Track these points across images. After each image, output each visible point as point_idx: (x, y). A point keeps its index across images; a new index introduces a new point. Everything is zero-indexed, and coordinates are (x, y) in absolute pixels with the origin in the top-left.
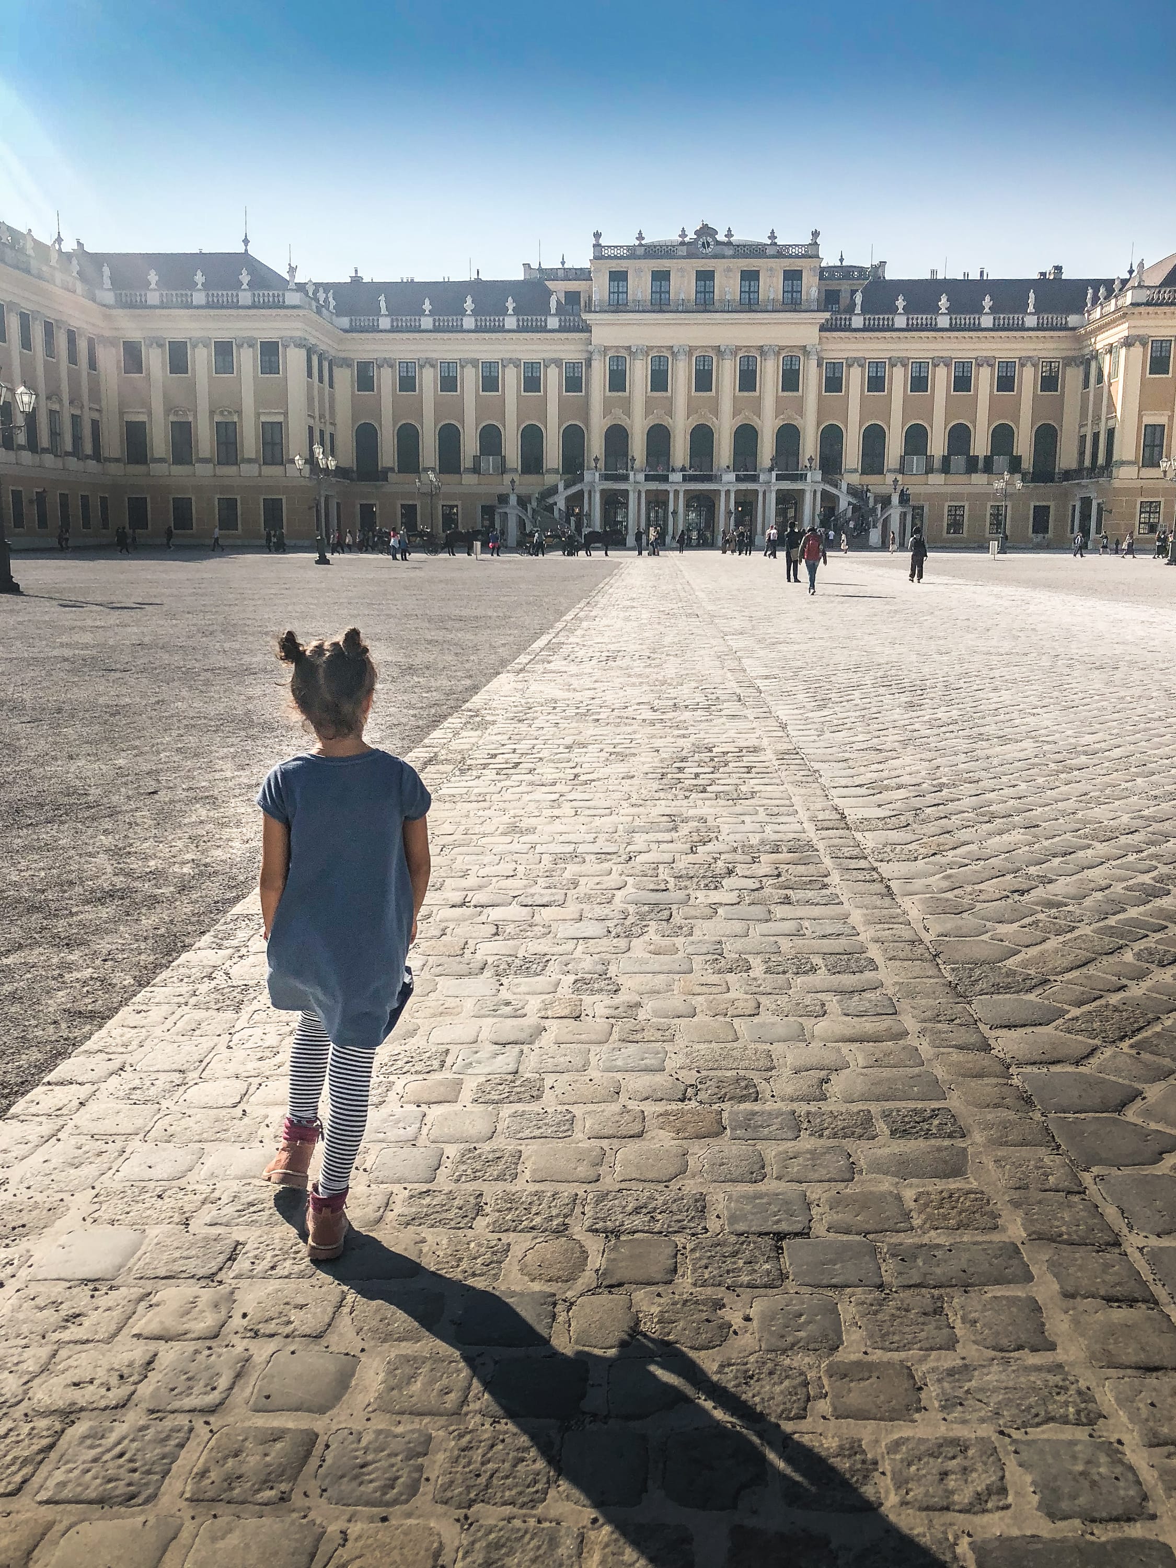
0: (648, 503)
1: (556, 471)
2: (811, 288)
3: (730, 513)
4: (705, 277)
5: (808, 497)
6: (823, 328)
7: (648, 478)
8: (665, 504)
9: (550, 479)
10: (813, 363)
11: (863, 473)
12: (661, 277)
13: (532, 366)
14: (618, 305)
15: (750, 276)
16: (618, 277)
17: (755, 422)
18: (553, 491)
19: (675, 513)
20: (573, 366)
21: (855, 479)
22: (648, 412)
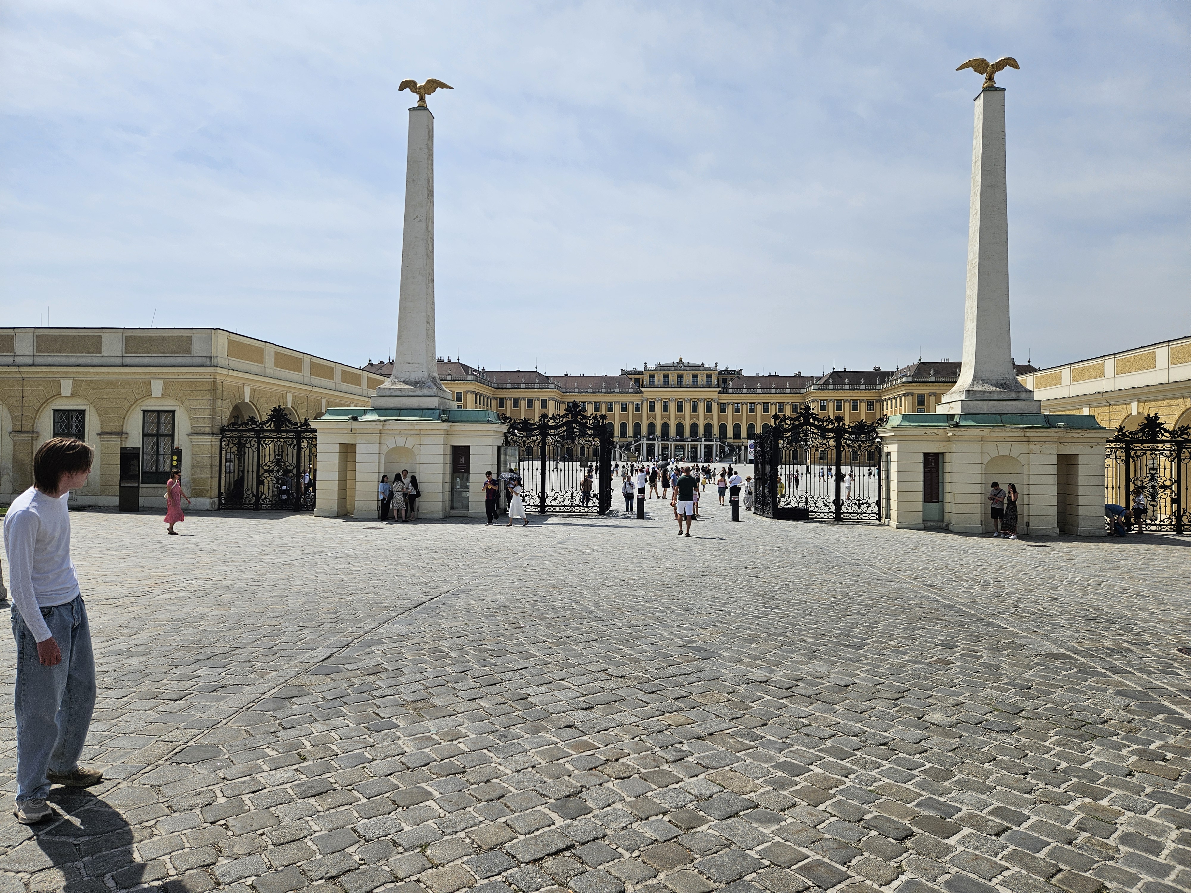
0: (662, 448)
1: (631, 437)
2: (715, 380)
3: (688, 451)
4: (680, 377)
5: (714, 447)
6: (719, 393)
7: (662, 440)
8: (668, 448)
9: (630, 440)
10: (716, 404)
11: (734, 439)
12: (666, 376)
13: (624, 404)
14: (652, 385)
15: (695, 376)
16: (652, 376)
17: (697, 422)
18: (631, 444)
19: (671, 451)
20: (638, 404)
21: (731, 441)
22: (662, 419)
